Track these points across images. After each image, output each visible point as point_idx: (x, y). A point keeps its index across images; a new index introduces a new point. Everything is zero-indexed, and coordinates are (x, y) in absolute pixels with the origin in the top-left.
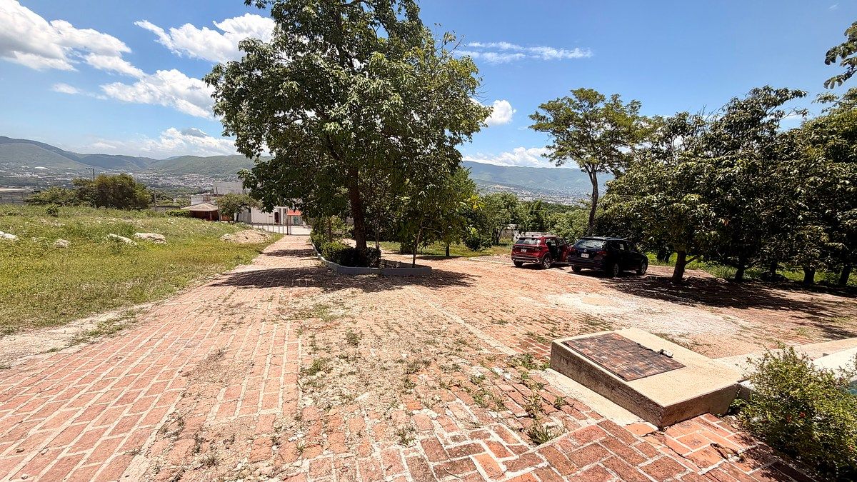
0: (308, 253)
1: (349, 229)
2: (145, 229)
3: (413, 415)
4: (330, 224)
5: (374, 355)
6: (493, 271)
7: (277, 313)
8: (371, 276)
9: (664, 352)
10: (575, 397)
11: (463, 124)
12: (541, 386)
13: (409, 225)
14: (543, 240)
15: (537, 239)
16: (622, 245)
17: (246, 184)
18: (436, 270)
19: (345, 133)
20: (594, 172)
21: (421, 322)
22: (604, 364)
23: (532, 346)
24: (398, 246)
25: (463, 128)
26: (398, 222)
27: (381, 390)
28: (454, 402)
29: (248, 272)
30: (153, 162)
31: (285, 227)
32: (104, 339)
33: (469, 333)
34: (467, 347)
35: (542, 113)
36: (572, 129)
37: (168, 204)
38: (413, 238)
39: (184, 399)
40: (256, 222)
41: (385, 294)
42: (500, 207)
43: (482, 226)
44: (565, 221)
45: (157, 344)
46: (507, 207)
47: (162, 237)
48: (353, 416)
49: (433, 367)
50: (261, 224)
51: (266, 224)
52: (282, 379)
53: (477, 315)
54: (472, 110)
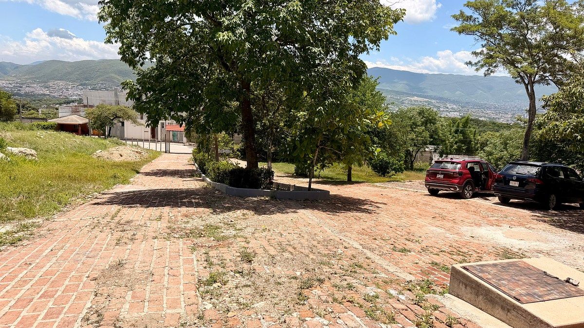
0: (191, 174)
1: (236, 147)
2: (14, 142)
3: (305, 321)
4: (216, 141)
5: (268, 271)
6: (402, 198)
7: (168, 231)
8: (262, 198)
9: (571, 281)
10: (469, 318)
11: (368, 31)
12: (436, 308)
13: (305, 143)
14: (464, 164)
15: (458, 163)
16: (561, 173)
17: (131, 95)
18: (335, 196)
19: (238, 44)
20: (532, 83)
21: (317, 245)
22: (502, 288)
23: (434, 274)
24: (292, 168)
25: (368, 35)
26: (293, 141)
27: (276, 300)
28: (345, 314)
29: (129, 192)
30: (17, 67)
31: (163, 145)
32: (9, 248)
33: (366, 258)
34: (362, 271)
35: (468, 12)
36: (505, 31)
37: (33, 116)
38: (310, 159)
39: (96, 298)
40: (130, 137)
41: (278, 217)
42: (415, 124)
43: (392, 147)
44: (498, 141)
45: (60, 253)
46: (425, 123)
47: (33, 152)
48: (250, 319)
49: (327, 285)
50: (135, 140)
51: (141, 140)
52: (182, 287)
53: (377, 242)
54: (379, 16)
